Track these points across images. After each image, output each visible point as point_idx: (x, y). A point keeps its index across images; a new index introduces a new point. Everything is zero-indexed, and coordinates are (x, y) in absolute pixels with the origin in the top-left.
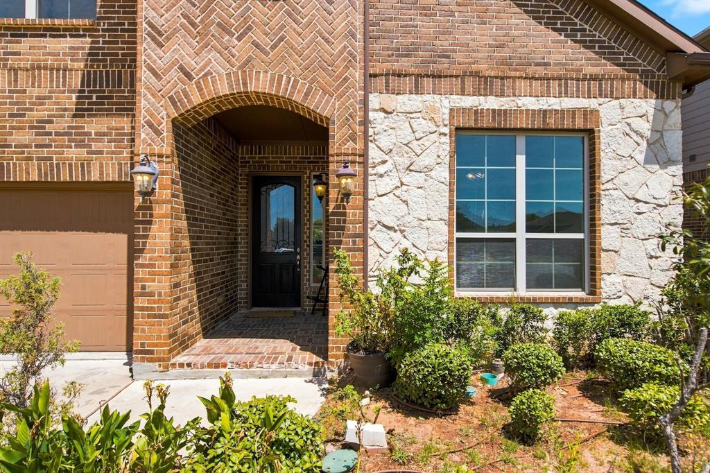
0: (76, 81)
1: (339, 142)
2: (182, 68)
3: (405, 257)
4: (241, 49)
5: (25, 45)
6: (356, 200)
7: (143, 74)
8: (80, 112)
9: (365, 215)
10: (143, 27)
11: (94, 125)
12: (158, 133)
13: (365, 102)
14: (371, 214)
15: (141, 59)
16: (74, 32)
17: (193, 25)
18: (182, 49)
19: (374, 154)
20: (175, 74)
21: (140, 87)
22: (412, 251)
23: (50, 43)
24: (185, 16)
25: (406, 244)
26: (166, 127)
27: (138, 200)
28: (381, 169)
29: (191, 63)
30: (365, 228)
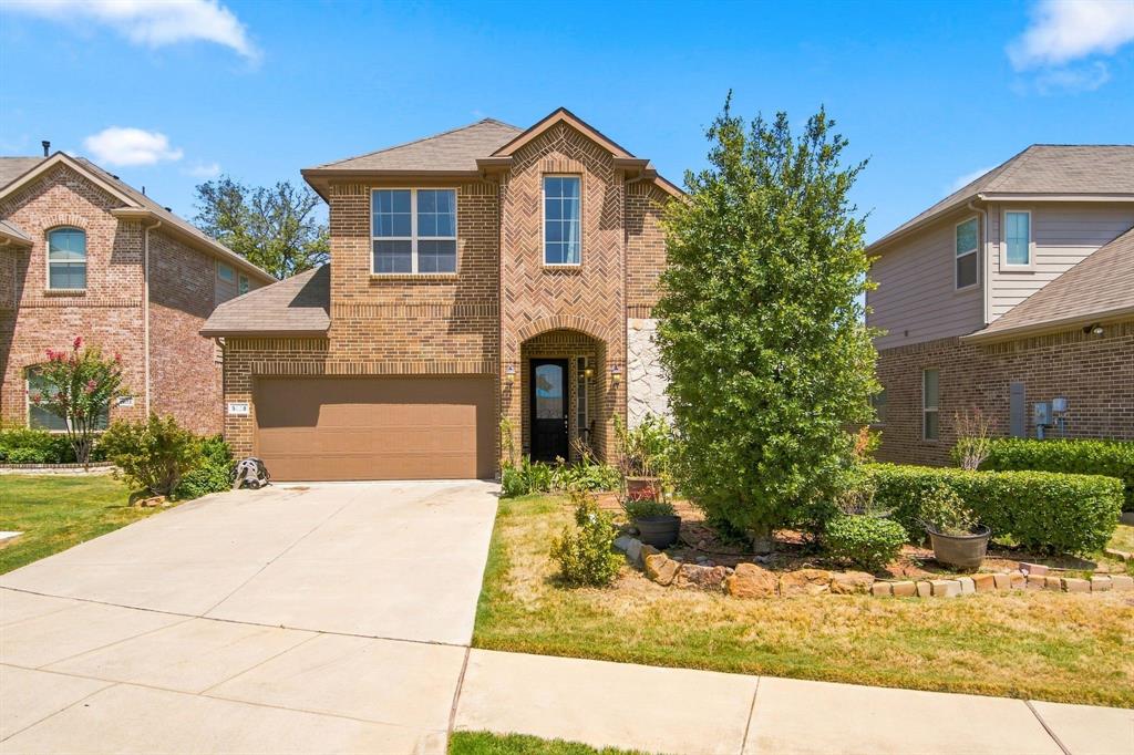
0: (448, 312)
1: (611, 354)
2: (525, 314)
3: (648, 417)
4: (557, 303)
5: (415, 290)
6: (622, 386)
7: (505, 318)
8: (450, 332)
9: (626, 394)
10: (504, 291)
11: (459, 339)
12: (513, 351)
13: (626, 324)
14: (629, 394)
15: (503, 310)
16: (445, 281)
17: (532, 290)
18: (524, 304)
19: (631, 356)
20: (522, 318)
21: (503, 326)
22: (652, 414)
23: (431, 289)
24: (526, 285)
25: (649, 410)
26: (517, 346)
27: (504, 387)
28: (633, 365)
29: (531, 311)
30: (626, 401)
